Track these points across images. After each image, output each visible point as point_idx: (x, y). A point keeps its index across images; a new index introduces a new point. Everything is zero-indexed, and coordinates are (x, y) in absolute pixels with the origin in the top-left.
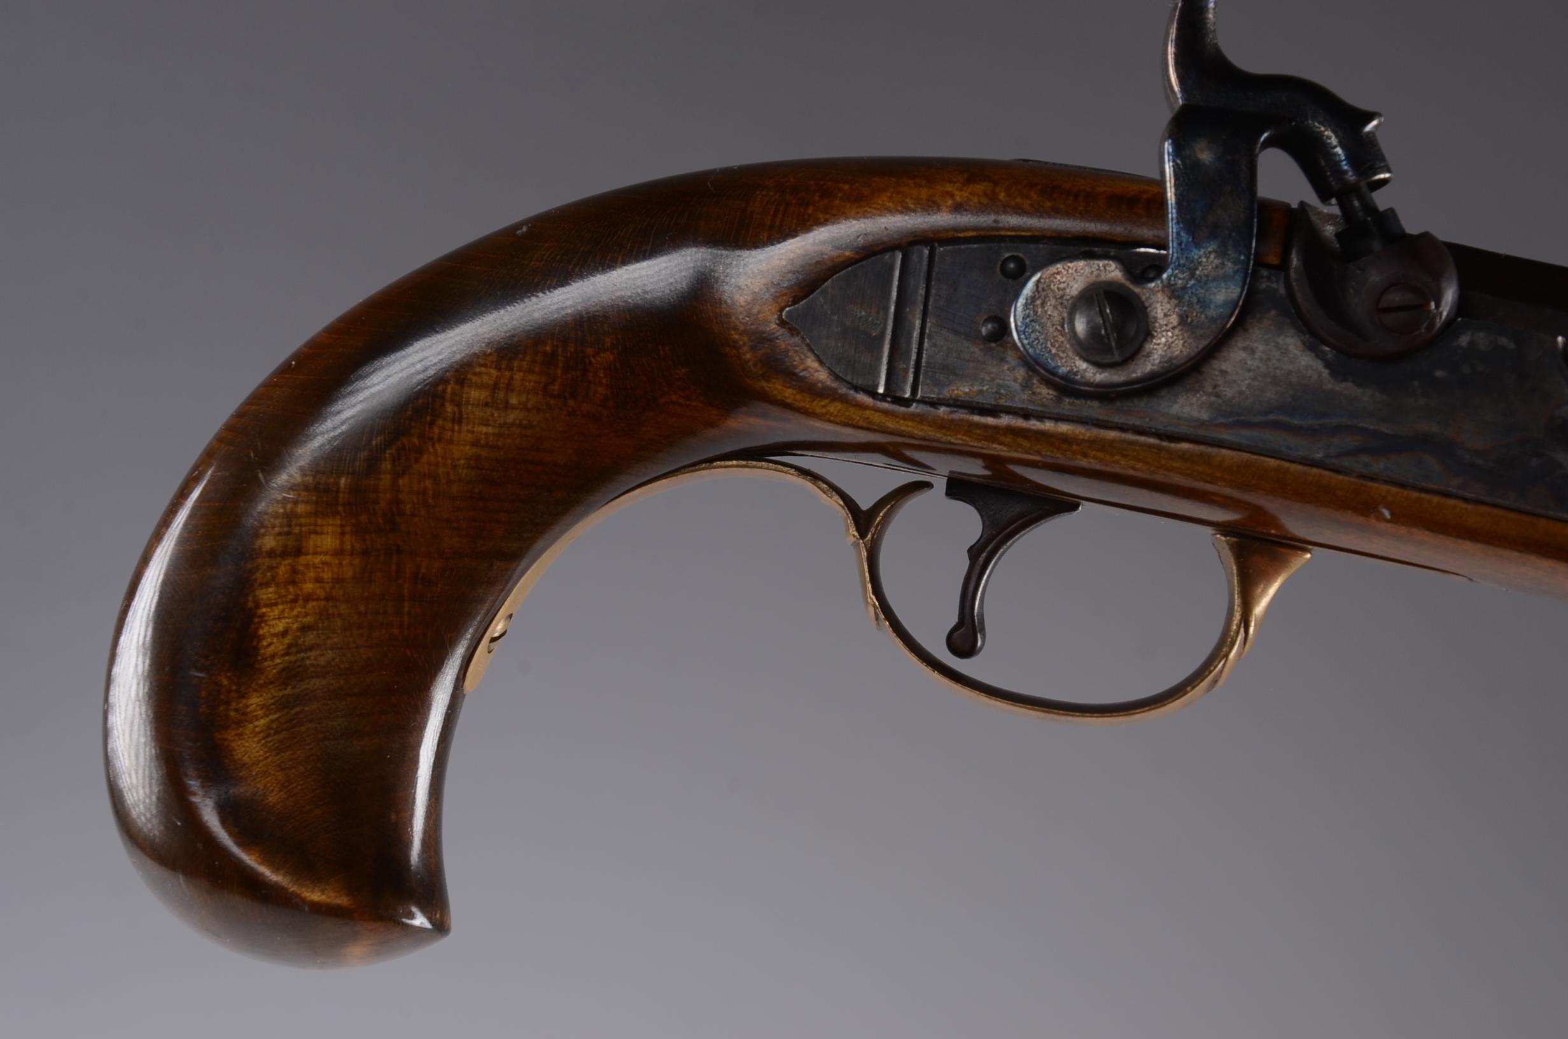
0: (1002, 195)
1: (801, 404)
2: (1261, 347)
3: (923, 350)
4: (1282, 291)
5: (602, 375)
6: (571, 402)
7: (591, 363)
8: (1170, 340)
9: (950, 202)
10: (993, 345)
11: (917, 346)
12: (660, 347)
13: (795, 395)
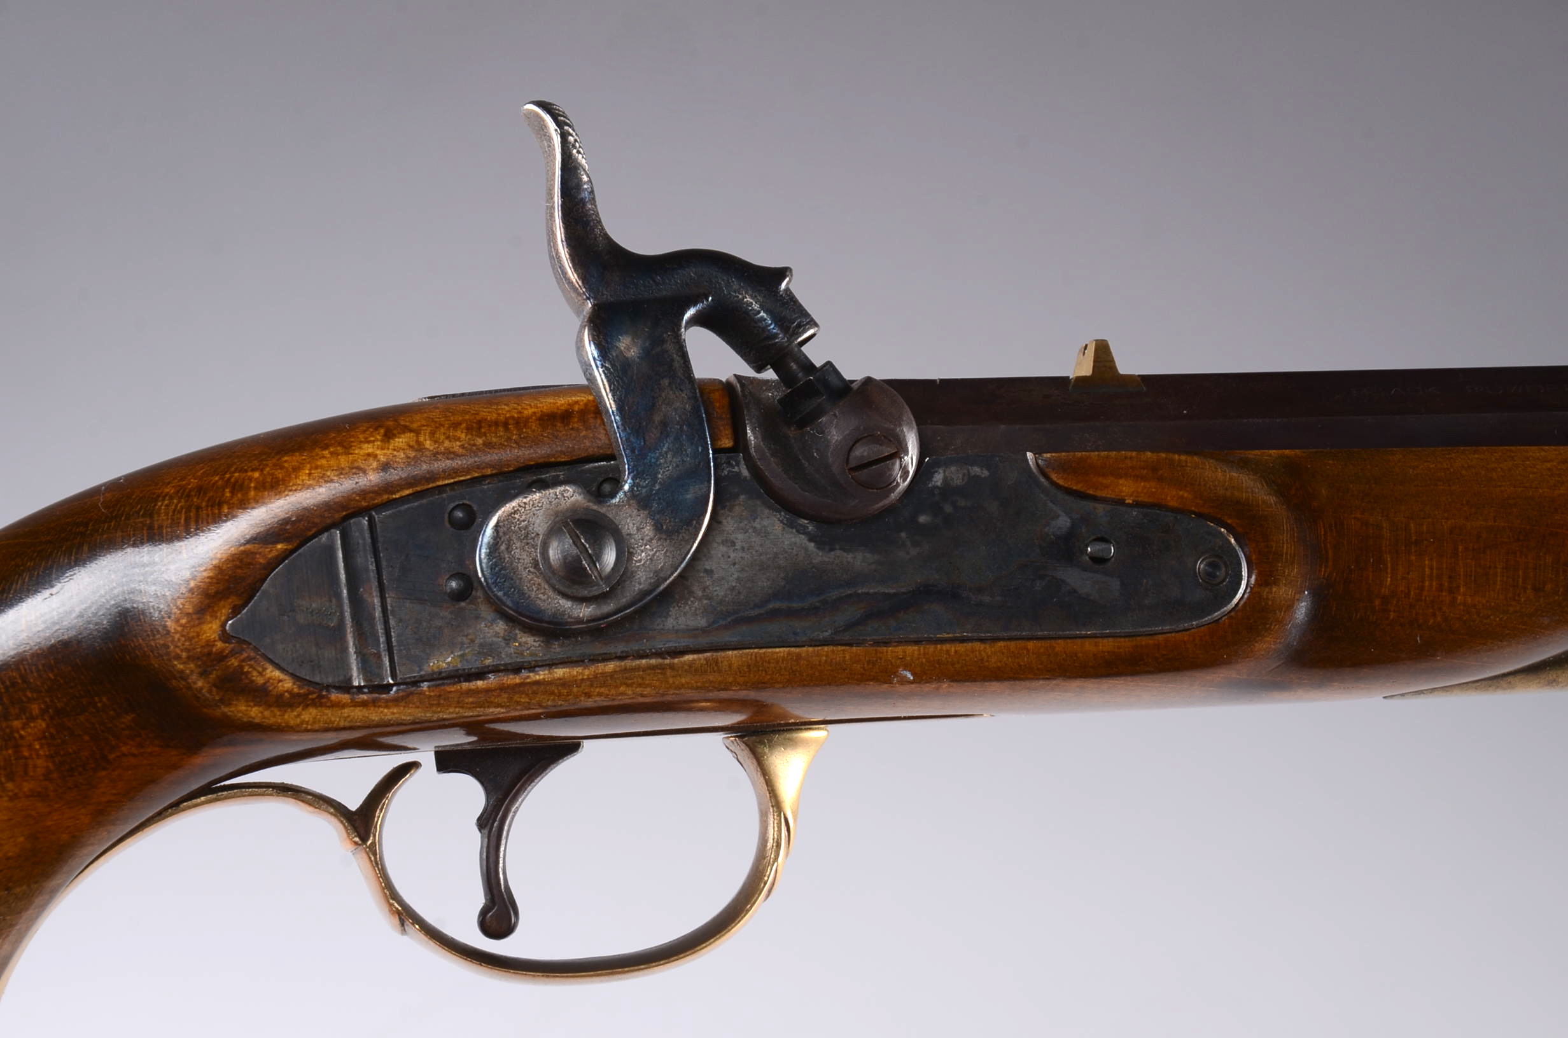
0: (428, 444)
1: (272, 721)
2: (740, 536)
3: (390, 628)
4: (745, 472)
5: (37, 747)
6: (10, 785)
7: (22, 737)
8: (651, 553)
9: (375, 464)
10: (463, 604)
11: (383, 627)
12: (96, 699)
13: (262, 713)
